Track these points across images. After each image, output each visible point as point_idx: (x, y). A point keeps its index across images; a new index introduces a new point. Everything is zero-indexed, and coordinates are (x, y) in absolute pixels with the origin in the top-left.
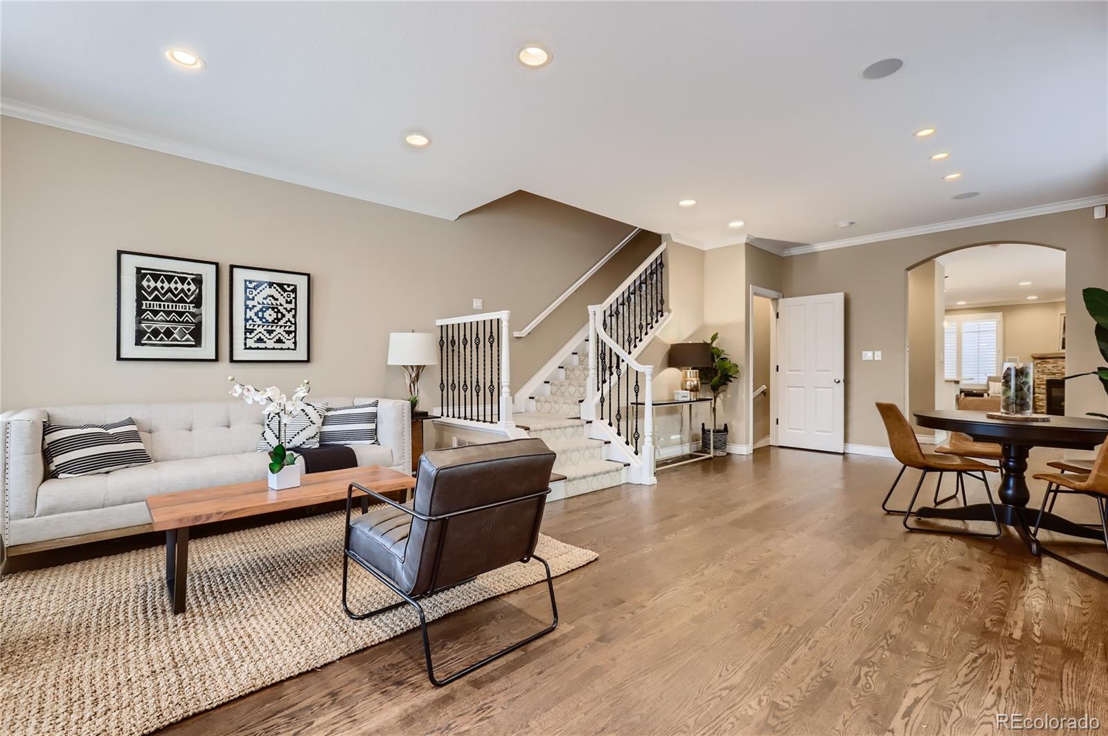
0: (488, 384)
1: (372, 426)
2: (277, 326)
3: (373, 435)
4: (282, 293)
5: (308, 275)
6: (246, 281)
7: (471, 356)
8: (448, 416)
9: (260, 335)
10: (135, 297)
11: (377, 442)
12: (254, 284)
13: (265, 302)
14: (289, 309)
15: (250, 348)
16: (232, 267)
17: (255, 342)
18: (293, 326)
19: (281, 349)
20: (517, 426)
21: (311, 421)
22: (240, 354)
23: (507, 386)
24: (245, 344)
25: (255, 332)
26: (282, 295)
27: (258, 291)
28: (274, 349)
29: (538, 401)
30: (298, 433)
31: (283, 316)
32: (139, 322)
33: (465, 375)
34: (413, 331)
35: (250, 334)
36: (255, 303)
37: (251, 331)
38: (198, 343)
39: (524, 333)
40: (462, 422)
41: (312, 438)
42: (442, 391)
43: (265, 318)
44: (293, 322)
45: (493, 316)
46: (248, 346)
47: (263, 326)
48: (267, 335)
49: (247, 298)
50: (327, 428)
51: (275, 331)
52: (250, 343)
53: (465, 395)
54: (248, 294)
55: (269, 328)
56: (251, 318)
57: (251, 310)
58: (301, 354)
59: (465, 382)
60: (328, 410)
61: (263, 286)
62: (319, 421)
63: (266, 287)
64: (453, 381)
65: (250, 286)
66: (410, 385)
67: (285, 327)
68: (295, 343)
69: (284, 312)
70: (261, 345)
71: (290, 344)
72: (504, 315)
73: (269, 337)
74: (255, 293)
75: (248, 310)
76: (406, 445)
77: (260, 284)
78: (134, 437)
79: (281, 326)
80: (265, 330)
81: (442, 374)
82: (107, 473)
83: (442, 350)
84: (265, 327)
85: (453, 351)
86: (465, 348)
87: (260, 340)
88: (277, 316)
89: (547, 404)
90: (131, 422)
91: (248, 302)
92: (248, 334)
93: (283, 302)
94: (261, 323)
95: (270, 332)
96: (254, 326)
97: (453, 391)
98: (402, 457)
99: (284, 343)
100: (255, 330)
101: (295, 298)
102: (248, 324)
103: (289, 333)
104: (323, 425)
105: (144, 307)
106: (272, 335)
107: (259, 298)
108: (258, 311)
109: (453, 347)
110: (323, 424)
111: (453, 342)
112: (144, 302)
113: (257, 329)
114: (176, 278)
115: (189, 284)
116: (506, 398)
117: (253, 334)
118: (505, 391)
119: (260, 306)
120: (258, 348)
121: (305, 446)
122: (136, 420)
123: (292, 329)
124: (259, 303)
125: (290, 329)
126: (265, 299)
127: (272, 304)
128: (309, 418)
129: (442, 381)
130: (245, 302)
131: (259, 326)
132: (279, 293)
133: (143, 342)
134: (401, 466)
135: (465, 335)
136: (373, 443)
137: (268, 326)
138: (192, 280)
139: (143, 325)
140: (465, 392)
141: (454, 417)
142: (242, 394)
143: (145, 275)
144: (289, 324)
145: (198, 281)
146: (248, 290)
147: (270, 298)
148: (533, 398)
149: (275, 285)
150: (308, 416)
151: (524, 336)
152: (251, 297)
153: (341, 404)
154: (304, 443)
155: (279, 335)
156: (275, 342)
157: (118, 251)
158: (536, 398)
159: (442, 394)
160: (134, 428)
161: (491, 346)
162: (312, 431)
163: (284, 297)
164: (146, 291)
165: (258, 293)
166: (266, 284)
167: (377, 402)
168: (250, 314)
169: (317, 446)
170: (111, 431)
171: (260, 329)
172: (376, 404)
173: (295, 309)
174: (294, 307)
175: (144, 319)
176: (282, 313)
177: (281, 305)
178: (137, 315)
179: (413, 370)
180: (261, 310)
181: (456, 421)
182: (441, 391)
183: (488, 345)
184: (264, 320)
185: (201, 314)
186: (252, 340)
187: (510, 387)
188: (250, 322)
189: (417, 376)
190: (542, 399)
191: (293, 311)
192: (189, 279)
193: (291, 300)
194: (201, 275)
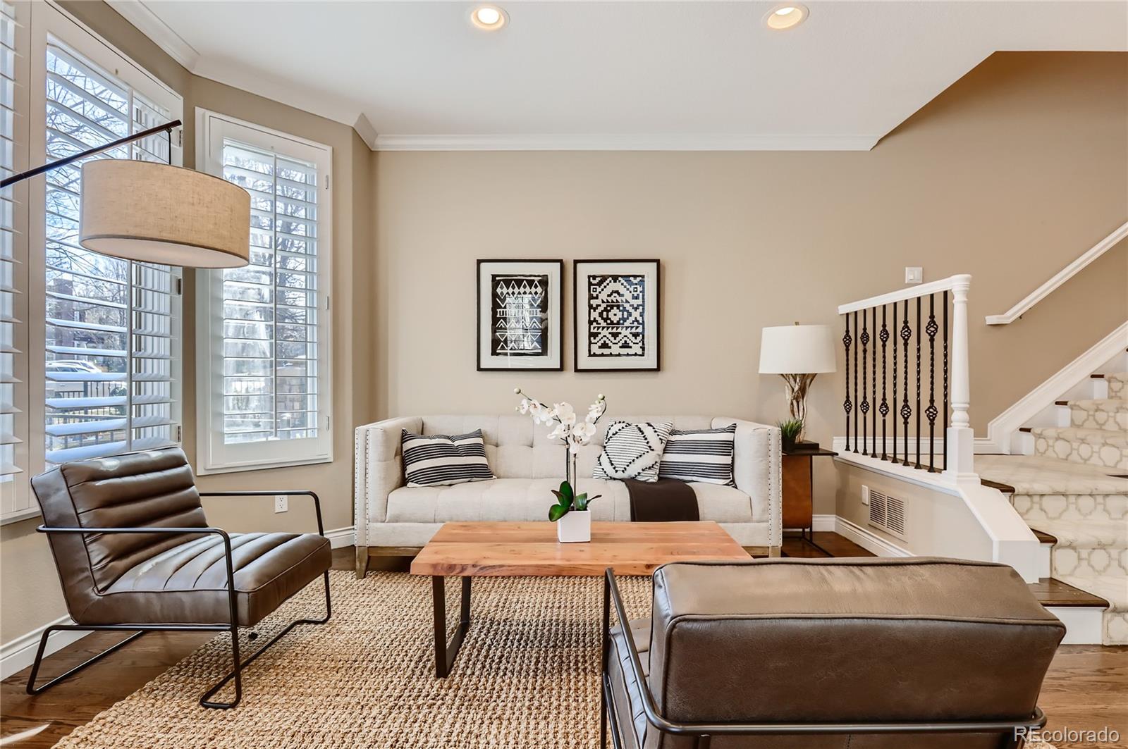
0: (925, 404)
1: (727, 460)
2: (623, 328)
3: (727, 473)
4: (628, 287)
5: (658, 261)
6: (589, 277)
7: (895, 358)
8: (856, 451)
9: (604, 339)
10: (491, 306)
11: (733, 483)
12: (598, 279)
13: (609, 299)
14: (635, 306)
15: (595, 355)
16: (576, 262)
17: (600, 347)
18: (641, 326)
19: (628, 355)
20: (985, 483)
21: (650, 447)
22: (585, 362)
23: (964, 409)
24: (590, 351)
25: (600, 336)
26: (628, 289)
27: (602, 287)
28: (619, 355)
29: (1039, 436)
30: (634, 460)
31: (630, 314)
32: (494, 331)
33: (884, 388)
34: (797, 324)
35: (595, 339)
36: (598, 302)
37: (595, 335)
38: (544, 351)
39: (1010, 316)
40: (877, 464)
41: (650, 468)
42: (848, 412)
43: (610, 319)
44: (641, 322)
45: (937, 287)
46: (592, 353)
47: (608, 328)
48: (612, 339)
49: (591, 297)
50: (669, 457)
51: (620, 333)
52: (595, 349)
53: (884, 421)
54: (592, 292)
55: (614, 330)
56: (595, 320)
57: (595, 311)
58: (650, 361)
59: (884, 399)
60: (673, 433)
61: (607, 281)
62: (659, 447)
63: (610, 282)
64: (865, 398)
65: (594, 282)
66: (792, 404)
67: (632, 327)
68: (643, 348)
69: (631, 310)
70: (606, 351)
71: (636, 349)
72: (957, 284)
73: (614, 341)
74: (599, 289)
75: (592, 310)
76: (773, 492)
77: (604, 278)
78: (478, 450)
79: (627, 328)
80: (610, 333)
81: (848, 387)
82: (450, 485)
83: (847, 350)
84: (610, 330)
85: (865, 351)
86: (884, 346)
87: (605, 346)
88: (623, 315)
89: (1060, 444)
90: (479, 434)
91: (592, 302)
92: (592, 338)
93: (630, 299)
94: (605, 325)
95: (615, 335)
96: (599, 328)
97: (865, 413)
98: (766, 510)
99: (631, 347)
100: (600, 333)
101: (643, 292)
102: (592, 327)
103: (636, 335)
104: (664, 453)
105: (498, 316)
106: (618, 339)
107: (603, 296)
108: (602, 311)
109: (865, 344)
110: (665, 451)
111: (865, 337)
112: (498, 310)
113: (602, 332)
114: (525, 282)
115: (536, 287)
116: (960, 432)
117: (598, 339)
118: (959, 418)
119: (604, 305)
120: (602, 355)
121: (639, 478)
122: (485, 432)
123: (640, 330)
124: (603, 302)
125: (637, 331)
126: (609, 296)
127: (617, 302)
128: (648, 443)
129: (848, 397)
130: (589, 302)
131: (603, 328)
132: (625, 287)
133: (498, 351)
134: (764, 525)
135: (884, 326)
136: (727, 485)
137: (613, 328)
138: (539, 282)
139: (497, 334)
140: (884, 415)
141: (865, 453)
142: (528, 413)
143: (500, 281)
144: (636, 324)
145: (544, 282)
146: (592, 287)
147: (614, 295)
148: (1028, 430)
149: (620, 278)
150: (646, 439)
151: (1008, 321)
152: (595, 295)
153: (694, 426)
154: (639, 473)
155: (625, 338)
156: (620, 347)
157: (478, 260)
158: (1037, 430)
159: (848, 418)
160: (480, 441)
161: (932, 340)
162: (649, 459)
163: (631, 292)
164: (500, 299)
165: (603, 290)
166: (610, 279)
167: (735, 426)
168: (595, 315)
169: (654, 479)
170: (457, 443)
171: (605, 332)
172: (732, 429)
173: (643, 305)
174: (641, 303)
175: (498, 328)
176: (628, 311)
177: (627, 302)
178: (493, 325)
179: (795, 381)
180: (605, 310)
181: (867, 461)
182: (846, 413)
183: (925, 338)
184: (609, 321)
185: (547, 319)
186: (597, 346)
187: (968, 411)
188: (595, 324)
189: (803, 391)
190: (1051, 432)
191: (641, 308)
192: (536, 282)
193: (638, 295)
194: (547, 276)
